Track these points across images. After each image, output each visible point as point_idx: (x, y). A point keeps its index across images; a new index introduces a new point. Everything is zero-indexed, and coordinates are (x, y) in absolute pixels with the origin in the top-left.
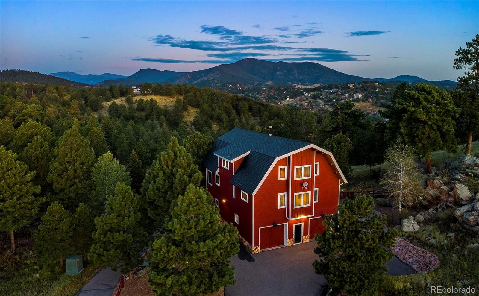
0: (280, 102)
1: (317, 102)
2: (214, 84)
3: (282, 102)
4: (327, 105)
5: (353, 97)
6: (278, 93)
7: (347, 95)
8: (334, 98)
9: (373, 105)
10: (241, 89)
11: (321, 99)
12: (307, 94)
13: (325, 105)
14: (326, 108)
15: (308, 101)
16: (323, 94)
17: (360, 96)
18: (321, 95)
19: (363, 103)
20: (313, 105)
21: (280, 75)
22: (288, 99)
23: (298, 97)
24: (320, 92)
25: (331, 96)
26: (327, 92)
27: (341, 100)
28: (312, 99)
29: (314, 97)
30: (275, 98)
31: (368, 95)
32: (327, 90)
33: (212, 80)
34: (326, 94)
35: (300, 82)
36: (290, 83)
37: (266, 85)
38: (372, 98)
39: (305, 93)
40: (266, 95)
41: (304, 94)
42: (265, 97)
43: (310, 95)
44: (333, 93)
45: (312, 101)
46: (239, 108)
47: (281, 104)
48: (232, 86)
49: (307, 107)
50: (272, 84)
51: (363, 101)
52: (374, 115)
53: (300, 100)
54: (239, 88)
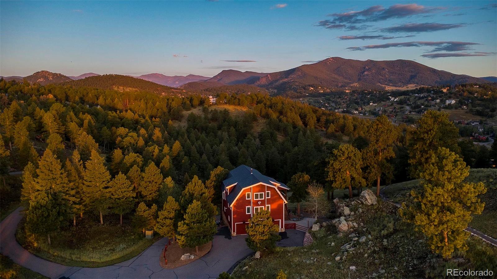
0: (362, 108)
1: (402, 108)
2: (295, 86)
3: (364, 107)
4: (413, 112)
5: (445, 103)
6: (362, 97)
7: (438, 101)
8: (423, 104)
9: (467, 112)
10: (322, 91)
11: (408, 105)
12: (392, 99)
13: (410, 112)
14: (411, 116)
15: (393, 107)
16: (412, 99)
17: (453, 102)
18: (409, 100)
19: (456, 110)
20: (398, 112)
21: (367, 75)
22: (371, 104)
23: (382, 102)
24: (408, 97)
25: (420, 101)
26: (416, 97)
27: (431, 106)
28: (398, 104)
29: (401, 103)
30: (357, 103)
31: (463, 101)
32: (417, 95)
33: (293, 81)
34: (415, 99)
35: (391, 83)
36: (379, 84)
37: (351, 87)
38: (467, 105)
39: (391, 97)
40: (348, 99)
41: (389, 99)
42: (346, 102)
43: (396, 100)
44: (423, 98)
45: (397, 106)
46: (307, 119)
47: (362, 109)
48: (313, 89)
49: (391, 113)
50: (358, 86)
51: (456, 108)
52: (468, 124)
53: (384, 105)
54: (320, 91)
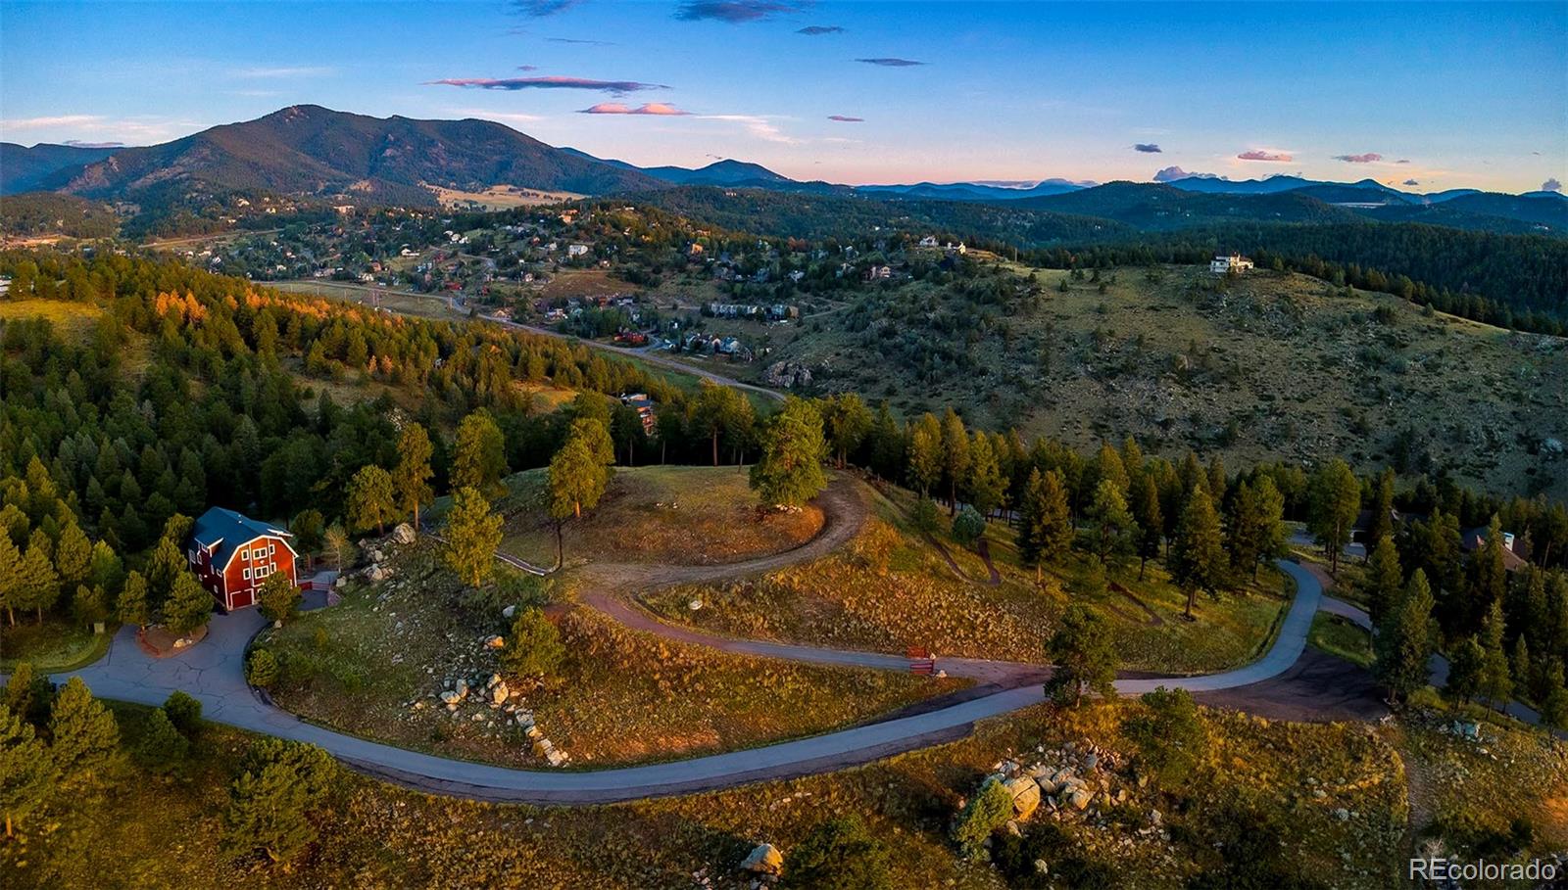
0: (382, 263)
1: (478, 262)
2: (195, 195)
3: (388, 262)
4: (502, 275)
5: (567, 253)
6: (381, 230)
7: (553, 246)
8: (521, 255)
9: (609, 276)
10: (274, 211)
11: (491, 255)
12: (455, 238)
13: (495, 276)
14: (496, 287)
15: (456, 261)
16: (498, 238)
17: (584, 249)
18: (491, 242)
19: (588, 271)
20: (469, 275)
21: (393, 158)
22: (405, 252)
23: (431, 247)
24: (489, 232)
25: (515, 244)
26: (508, 233)
27: (538, 260)
28: (468, 253)
29: (474, 249)
30: (370, 250)
31: (603, 247)
32: (509, 227)
33: (187, 179)
34: (505, 238)
35: (454, 181)
36: (424, 183)
37: (353, 193)
38: (609, 258)
39: (450, 233)
40: (345, 236)
41: (447, 238)
42: (342, 244)
43: (462, 242)
44: (521, 236)
45: (466, 259)
47: (383, 269)
48: (247, 203)
49: (452, 280)
50: (368, 189)
51: (589, 267)
52: (611, 303)
53: (437, 256)
54: (268, 210)
